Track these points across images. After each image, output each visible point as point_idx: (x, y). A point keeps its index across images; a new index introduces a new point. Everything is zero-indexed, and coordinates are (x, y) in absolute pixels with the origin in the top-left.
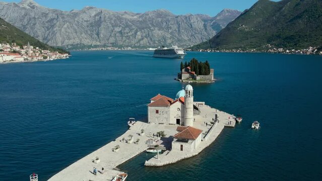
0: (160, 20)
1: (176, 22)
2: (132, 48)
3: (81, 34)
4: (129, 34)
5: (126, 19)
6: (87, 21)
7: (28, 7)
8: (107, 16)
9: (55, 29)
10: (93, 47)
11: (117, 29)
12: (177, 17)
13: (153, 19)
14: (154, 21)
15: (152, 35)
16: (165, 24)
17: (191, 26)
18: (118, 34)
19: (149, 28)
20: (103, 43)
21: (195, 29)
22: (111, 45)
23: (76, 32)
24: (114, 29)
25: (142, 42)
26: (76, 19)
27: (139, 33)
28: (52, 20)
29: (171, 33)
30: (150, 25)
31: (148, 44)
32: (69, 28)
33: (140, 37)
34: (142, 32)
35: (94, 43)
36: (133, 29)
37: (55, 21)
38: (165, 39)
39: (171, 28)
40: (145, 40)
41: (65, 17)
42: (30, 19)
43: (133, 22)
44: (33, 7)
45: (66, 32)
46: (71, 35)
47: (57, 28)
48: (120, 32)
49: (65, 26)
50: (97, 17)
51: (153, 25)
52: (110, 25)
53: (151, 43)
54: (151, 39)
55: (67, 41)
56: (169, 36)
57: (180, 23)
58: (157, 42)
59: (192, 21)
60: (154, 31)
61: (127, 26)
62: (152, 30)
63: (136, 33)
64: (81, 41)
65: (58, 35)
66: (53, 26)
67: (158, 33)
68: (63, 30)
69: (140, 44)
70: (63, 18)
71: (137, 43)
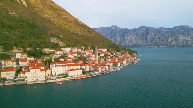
0: (183, 30)
2: (166, 46)
3: (138, 39)
4: (164, 39)
5: (162, 31)
6: (141, 33)
7: (114, 28)
8: (152, 30)
9: (125, 38)
11: (157, 37)
14: (180, 31)
15: (179, 39)
16: (186, 33)
18: (157, 39)
19: (177, 35)
20: (149, 44)
22: (153, 45)
23: (135, 39)
24: (155, 37)
25: (172, 43)
26: (136, 32)
27: (170, 38)
28: (124, 33)
29: (191, 38)
30: (177, 34)
31: (176, 44)
32: (132, 37)
33: (171, 41)
34: (172, 38)
35: (144, 44)
36: (167, 36)
37: (125, 34)
38: (187, 41)
39: (190, 35)
40: (174, 42)
41: (130, 31)
42: (114, 34)
43: (166, 32)
44: (116, 28)
45: (130, 39)
46: (132, 40)
47: (126, 37)
49: (130, 36)
50: (146, 31)
51: (179, 34)
52: (153, 35)
53: (178, 44)
54: (178, 42)
55: (130, 43)
58: (181, 43)
60: (180, 37)
61: (163, 35)
62: (179, 37)
63: (168, 38)
64: (137, 42)
65: (126, 40)
66: (124, 36)
67: (182, 38)
68: (129, 38)
69: (171, 45)
70: (129, 32)
71: (169, 44)
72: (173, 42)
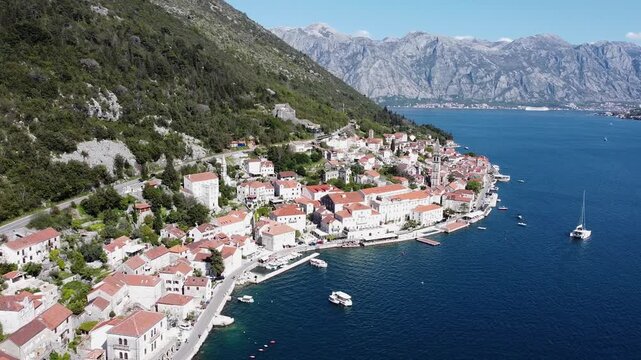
0: (544, 53)
1: (575, 58)
2: (490, 105)
3: (401, 78)
4: (485, 80)
5: (479, 52)
6: (412, 57)
7: (319, 35)
8: (446, 47)
9: (359, 71)
10: (420, 103)
11: (463, 71)
12: (578, 48)
13: (531, 52)
14: (532, 55)
15: (529, 82)
16: (553, 61)
17: (607, 64)
18: (464, 80)
19: (524, 68)
20: (437, 94)
21: (615, 70)
22: (451, 99)
23: (393, 76)
24: (457, 71)
25: (507, 95)
26: (394, 54)
27: (503, 78)
28: (355, 55)
29: (566, 79)
30: (525, 64)
31: (519, 98)
32: (381, 68)
33: (505, 86)
34: (508, 76)
35: (422, 95)
36: (493, 71)
37: (359, 57)
38: (552, 88)
39: (564, 68)
40: (515, 92)
41: (377, 49)
42: (322, 54)
43: (492, 57)
44: (327, 35)
45: (377, 75)
46: (383, 80)
47: (362, 68)
48: (469, 75)
49: (376, 65)
50: (428, 50)
51: (531, 64)
52: (451, 64)
53: (526, 96)
54: (526, 90)
55: (377, 90)
56: (561, 83)
57: (584, 59)
58: (536, 95)
59: (609, 55)
60: (533, 75)
61: (481, 64)
62: (529, 73)
63: (497, 78)
64: (400, 90)
65: (363, 80)
66: (355, 65)
67: (539, 78)
68: (372, 71)
69: (504, 99)
70: (373, 51)
71: (499, 95)
72: (512, 92)
